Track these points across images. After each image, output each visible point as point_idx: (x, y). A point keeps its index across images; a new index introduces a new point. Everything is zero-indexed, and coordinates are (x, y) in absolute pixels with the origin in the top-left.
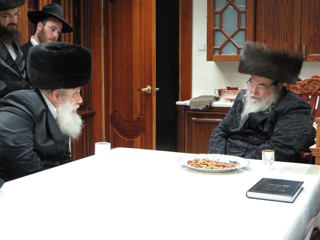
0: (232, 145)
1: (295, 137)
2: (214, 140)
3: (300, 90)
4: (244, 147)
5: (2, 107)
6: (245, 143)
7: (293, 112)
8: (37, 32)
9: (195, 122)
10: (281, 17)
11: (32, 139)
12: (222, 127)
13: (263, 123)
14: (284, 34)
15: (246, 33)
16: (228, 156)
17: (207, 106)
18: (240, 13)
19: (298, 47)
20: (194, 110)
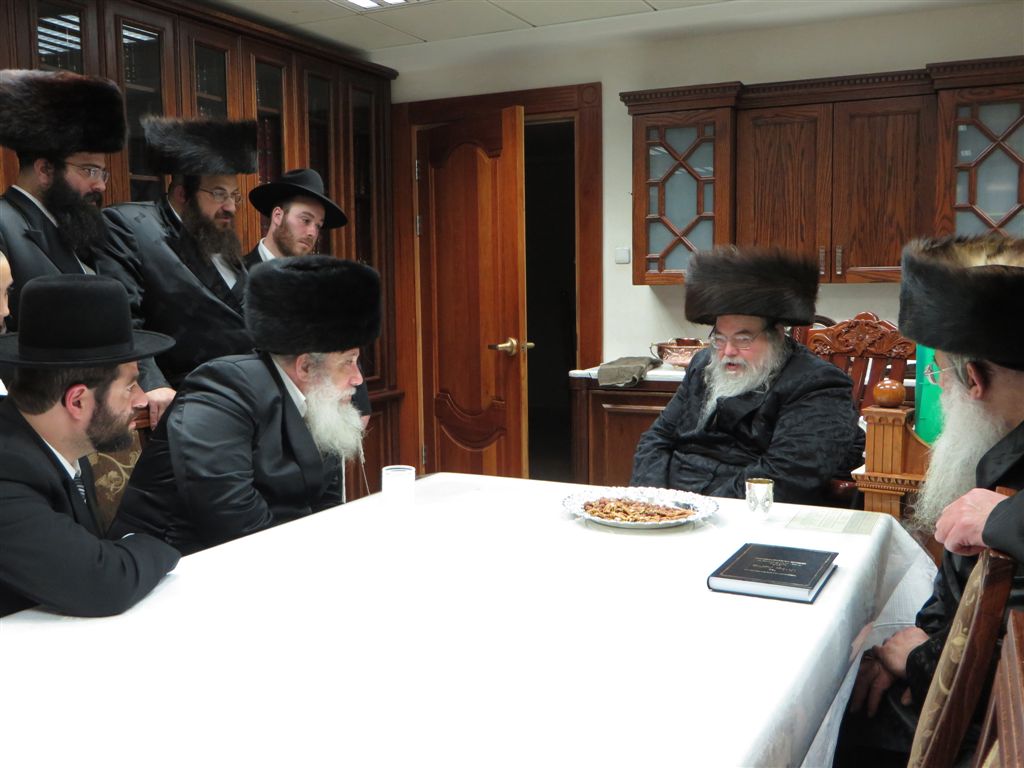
0: (684, 466)
1: (821, 450)
2: (642, 456)
3: (830, 344)
4: (709, 469)
5: (188, 392)
6: (711, 461)
7: (814, 393)
8: (273, 228)
9: (610, 412)
10: (789, 191)
11: (250, 460)
12: (659, 427)
13: (749, 419)
14: (797, 225)
15: (715, 225)
16: (672, 491)
17: (634, 379)
18: (701, 183)
19: (826, 252)
20: (606, 388)
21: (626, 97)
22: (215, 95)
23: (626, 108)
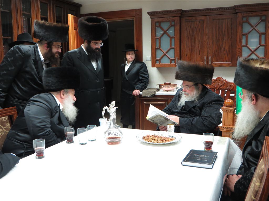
7: (214, 103)
9: (146, 104)
10: (196, 40)
11: (50, 122)
14: (198, 50)
15: (175, 50)
17: (153, 95)
18: (171, 38)
19: (206, 58)
20: (145, 97)
21: (149, 13)
22: (28, 12)
23: (149, 16)
